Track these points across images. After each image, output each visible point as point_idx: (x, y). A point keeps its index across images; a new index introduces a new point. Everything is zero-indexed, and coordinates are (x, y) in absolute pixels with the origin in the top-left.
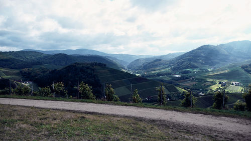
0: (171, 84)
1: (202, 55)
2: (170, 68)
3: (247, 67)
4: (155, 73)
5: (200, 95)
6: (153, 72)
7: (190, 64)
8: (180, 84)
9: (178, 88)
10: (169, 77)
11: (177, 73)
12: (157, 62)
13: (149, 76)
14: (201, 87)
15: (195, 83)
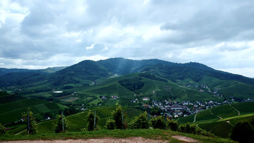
0: (52, 100)
1: (83, 70)
2: (50, 84)
3: (122, 81)
4: (33, 90)
5: (83, 111)
6: (30, 89)
7: (71, 79)
8: (61, 100)
9: (59, 105)
10: (50, 93)
11: (58, 89)
12: (34, 77)
13: (25, 93)
14: (83, 102)
15: (77, 98)
